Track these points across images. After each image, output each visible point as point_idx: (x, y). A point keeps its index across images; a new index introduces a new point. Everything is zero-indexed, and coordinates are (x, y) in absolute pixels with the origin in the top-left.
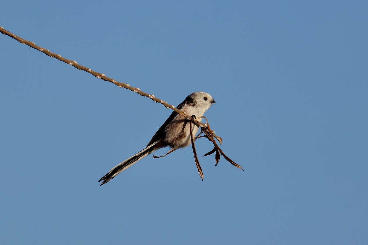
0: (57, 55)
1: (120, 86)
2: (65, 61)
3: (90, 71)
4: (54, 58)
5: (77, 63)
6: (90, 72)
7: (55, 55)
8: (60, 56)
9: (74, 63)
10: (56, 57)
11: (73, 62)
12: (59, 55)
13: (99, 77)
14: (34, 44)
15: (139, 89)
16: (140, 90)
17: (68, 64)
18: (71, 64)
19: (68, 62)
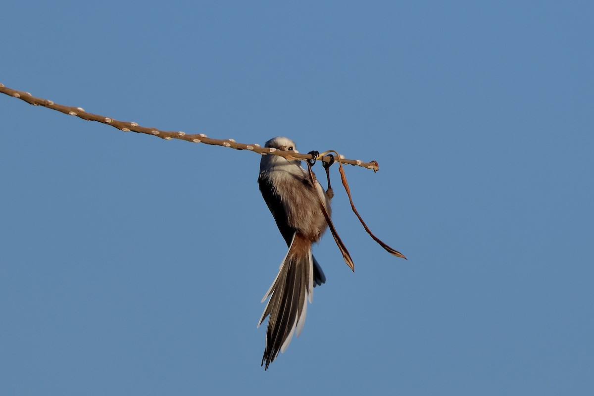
0: (45, 102)
1: (167, 138)
2: (61, 110)
3: (107, 121)
4: (40, 106)
5: (84, 111)
6: (108, 123)
7: (41, 101)
8: (52, 103)
9: (79, 111)
10: (45, 104)
11: (75, 110)
12: (50, 102)
13: (127, 129)
14: (3, 86)
15: (203, 135)
16: (206, 136)
17: (68, 114)
18: (72, 113)
19: (66, 112)
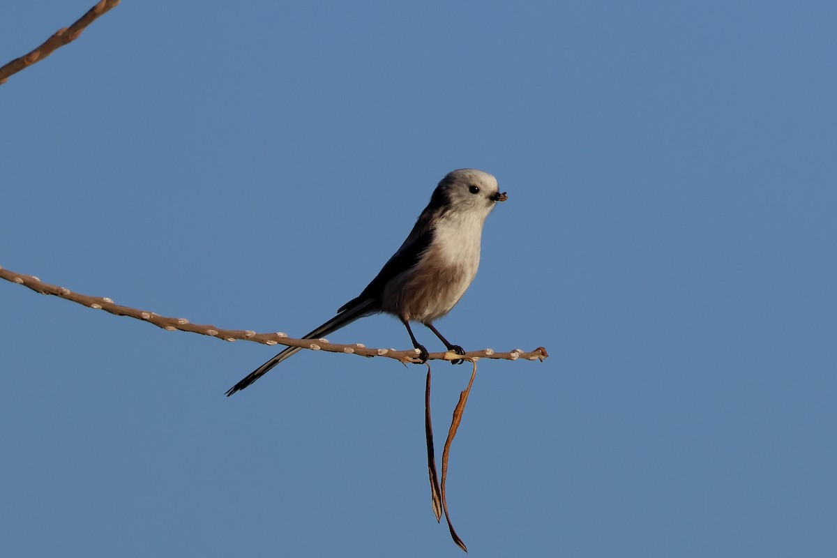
2: (80, 302)
3: (145, 317)
4: (50, 296)
6: (146, 320)
8: (68, 291)
9: (105, 303)
10: (57, 294)
11: (100, 301)
12: (65, 290)
13: (172, 328)
16: (285, 336)
17: (89, 306)
18: (96, 306)
19: (87, 304)
